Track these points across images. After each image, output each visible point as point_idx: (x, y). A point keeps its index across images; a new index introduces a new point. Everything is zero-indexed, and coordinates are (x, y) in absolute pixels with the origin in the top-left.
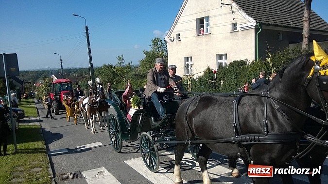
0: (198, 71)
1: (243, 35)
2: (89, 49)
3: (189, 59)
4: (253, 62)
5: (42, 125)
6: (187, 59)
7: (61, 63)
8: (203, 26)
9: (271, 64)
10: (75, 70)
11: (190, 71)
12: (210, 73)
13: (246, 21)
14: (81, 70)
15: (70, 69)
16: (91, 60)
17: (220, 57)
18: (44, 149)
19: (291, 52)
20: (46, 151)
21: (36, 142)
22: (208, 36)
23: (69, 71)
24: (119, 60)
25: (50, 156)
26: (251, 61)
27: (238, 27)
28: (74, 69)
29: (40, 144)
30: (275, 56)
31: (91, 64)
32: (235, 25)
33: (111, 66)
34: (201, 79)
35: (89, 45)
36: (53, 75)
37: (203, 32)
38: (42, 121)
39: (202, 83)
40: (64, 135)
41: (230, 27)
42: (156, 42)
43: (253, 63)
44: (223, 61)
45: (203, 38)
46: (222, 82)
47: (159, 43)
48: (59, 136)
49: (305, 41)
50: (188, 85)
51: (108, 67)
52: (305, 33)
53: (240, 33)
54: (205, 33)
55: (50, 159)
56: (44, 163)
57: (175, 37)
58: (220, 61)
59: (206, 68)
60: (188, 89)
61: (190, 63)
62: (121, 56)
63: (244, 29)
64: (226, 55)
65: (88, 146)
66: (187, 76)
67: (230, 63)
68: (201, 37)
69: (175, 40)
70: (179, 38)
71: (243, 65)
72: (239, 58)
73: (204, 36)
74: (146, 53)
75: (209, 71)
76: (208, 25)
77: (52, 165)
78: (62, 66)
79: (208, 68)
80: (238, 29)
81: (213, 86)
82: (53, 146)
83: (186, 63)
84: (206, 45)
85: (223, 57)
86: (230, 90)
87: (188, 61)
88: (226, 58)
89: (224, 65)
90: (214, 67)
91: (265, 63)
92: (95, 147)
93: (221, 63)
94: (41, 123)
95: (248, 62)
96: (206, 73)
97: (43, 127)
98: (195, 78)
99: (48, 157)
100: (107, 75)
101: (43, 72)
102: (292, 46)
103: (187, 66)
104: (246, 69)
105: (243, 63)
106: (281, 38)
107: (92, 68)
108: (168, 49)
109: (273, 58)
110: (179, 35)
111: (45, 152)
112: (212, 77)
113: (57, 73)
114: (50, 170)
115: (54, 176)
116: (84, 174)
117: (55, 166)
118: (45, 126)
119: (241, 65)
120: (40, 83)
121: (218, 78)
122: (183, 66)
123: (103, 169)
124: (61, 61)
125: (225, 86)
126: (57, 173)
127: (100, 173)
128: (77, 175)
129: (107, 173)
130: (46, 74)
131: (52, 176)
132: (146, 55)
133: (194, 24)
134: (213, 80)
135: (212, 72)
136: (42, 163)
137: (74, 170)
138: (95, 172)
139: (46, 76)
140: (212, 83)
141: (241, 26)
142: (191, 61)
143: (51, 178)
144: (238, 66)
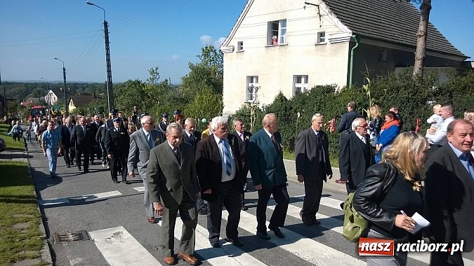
0: (266, 98)
1: (331, 49)
2: (108, 55)
3: (254, 79)
4: (344, 88)
5: (31, 163)
6: (251, 79)
7: (65, 73)
9: (369, 93)
10: (84, 86)
11: (254, 96)
12: (282, 101)
13: (338, 30)
14: (94, 86)
15: (77, 84)
16: (109, 71)
17: (298, 79)
18: (33, 197)
19: (398, 77)
20: (37, 200)
21: (21, 187)
22: (283, 48)
23: (75, 86)
24: (151, 74)
25: (42, 208)
26: (341, 87)
27: (327, 38)
28: (83, 84)
29: (28, 190)
30: (375, 82)
31: (110, 77)
32: (322, 34)
33: (139, 82)
34: (269, 109)
35: (108, 49)
36: (51, 91)
37: (277, 41)
38: (31, 157)
40: (63, 179)
41: (315, 38)
42: (207, 51)
43: (344, 90)
44: (302, 86)
45: (275, 51)
46: (299, 114)
47: (211, 53)
49: (418, 64)
50: (250, 116)
51: (134, 83)
52: (419, 54)
53: (329, 46)
54: (279, 43)
55: (42, 212)
56: (32, 216)
57: (236, 47)
58: (298, 85)
59: (278, 94)
60: (250, 121)
61: (255, 84)
62: (154, 69)
63: (334, 42)
64: (307, 76)
65: (100, 196)
66: (250, 103)
67: (312, 89)
68: (273, 48)
69: (236, 50)
70: (242, 48)
71: (329, 92)
72: (324, 83)
73: (277, 48)
74: (191, 66)
75: (281, 98)
76: (284, 32)
77: (45, 220)
78: (65, 78)
79: (281, 94)
80: (327, 41)
81: (286, 120)
82: (48, 194)
83: (250, 85)
84: (280, 61)
85: (303, 79)
87: (252, 82)
88: (306, 81)
89: (302, 91)
90: (289, 95)
91: (360, 91)
92: (111, 198)
93: (299, 89)
95: (337, 89)
96: (276, 100)
97: (32, 166)
98: (260, 107)
99: (39, 209)
100: (131, 95)
101: (35, 85)
102: (399, 70)
103: (250, 90)
104: (334, 98)
105: (329, 89)
106: (385, 57)
107: (110, 82)
108: (224, 64)
109: (372, 85)
110: (242, 44)
111: (35, 202)
112: (286, 107)
113: (56, 89)
114: (42, 226)
115: (48, 236)
116: (92, 235)
117: (49, 222)
118: (35, 164)
119: (327, 92)
120: (30, 101)
121: (294, 108)
122: (245, 89)
123: (121, 229)
124: (64, 70)
125: (303, 120)
126: (52, 232)
127: (117, 234)
128: (82, 236)
129: (126, 235)
130: (40, 89)
131: (45, 236)
132: (192, 69)
133: (264, 30)
134: (286, 111)
135: (286, 100)
136: (30, 216)
137: (78, 229)
138: (109, 232)
139: (39, 92)
140: (285, 115)
141: (330, 37)
142: (257, 82)
143: (42, 239)
144: (323, 93)
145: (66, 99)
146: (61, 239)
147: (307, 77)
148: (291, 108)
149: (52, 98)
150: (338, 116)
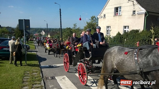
0: (113, 34)
1: (138, 17)
2: (61, 19)
3: (109, 27)
4: (142, 31)
5: (37, 54)
6: (108, 27)
8: (117, 11)
10: (53, 29)
11: (109, 33)
12: (119, 35)
13: (140, 10)
14: (56, 29)
15: (51, 29)
16: (61, 25)
17: (125, 27)
18: (38, 65)
21: (35, 61)
22: (120, 17)
24: (74, 25)
25: (41, 68)
26: (142, 30)
27: (136, 12)
31: (61, 27)
32: (134, 11)
33: (70, 28)
34: (114, 38)
35: (61, 18)
36: (43, 31)
37: (118, 14)
38: (37, 52)
39: (115, 40)
40: (47, 59)
41: (132, 13)
42: (93, 18)
44: (127, 29)
45: (117, 17)
46: (125, 40)
47: (94, 18)
48: (45, 59)
50: (107, 40)
51: (68, 29)
53: (137, 16)
54: (118, 15)
55: (41, 70)
56: (38, 71)
57: (103, 16)
58: (125, 29)
59: (118, 32)
63: (139, 14)
65: (58, 65)
66: (107, 35)
67: (131, 31)
68: (116, 16)
69: (103, 17)
70: (105, 17)
72: (135, 29)
73: (118, 16)
74: (87, 23)
75: (119, 34)
76: (120, 11)
77: (42, 72)
78: (47, 27)
79: (119, 33)
80: (136, 14)
81: (121, 42)
82: (43, 64)
83: (108, 29)
84: (119, 21)
85: (127, 27)
86: (129, 44)
87: (108, 28)
88: (128, 28)
89: (127, 31)
90: (122, 33)
91: (149, 32)
92: (61, 66)
93: (125, 31)
94: (37, 53)
95: (140, 31)
96: (117, 35)
97: (38, 55)
98: (111, 37)
99: (40, 68)
100: (68, 33)
101: (38, 29)
103: (108, 31)
104: (139, 34)
105: (137, 31)
107: (61, 28)
108: (99, 22)
110: (105, 15)
112: (121, 37)
113: (45, 30)
114: (41, 74)
115: (43, 78)
116: (56, 78)
117: (43, 73)
118: (39, 54)
119: (136, 32)
120: (37, 34)
121: (124, 37)
122: (106, 31)
123: (65, 76)
124: (47, 24)
125: (127, 42)
126: (44, 76)
127: (64, 78)
128: (53, 78)
129: (67, 78)
130: (40, 30)
131: (42, 77)
132: (88, 24)
133: (113, 10)
134: (121, 38)
135: (121, 34)
136: (37, 71)
137: (52, 76)
138: (61, 77)
139: (39, 31)
140: (120, 40)
141: (137, 12)
142: (110, 28)
143: (41, 78)
144: (135, 32)
145: (47, 34)
146: (47, 78)
147: (128, 27)
148: (123, 38)
149: (43, 33)
150: (140, 41)
